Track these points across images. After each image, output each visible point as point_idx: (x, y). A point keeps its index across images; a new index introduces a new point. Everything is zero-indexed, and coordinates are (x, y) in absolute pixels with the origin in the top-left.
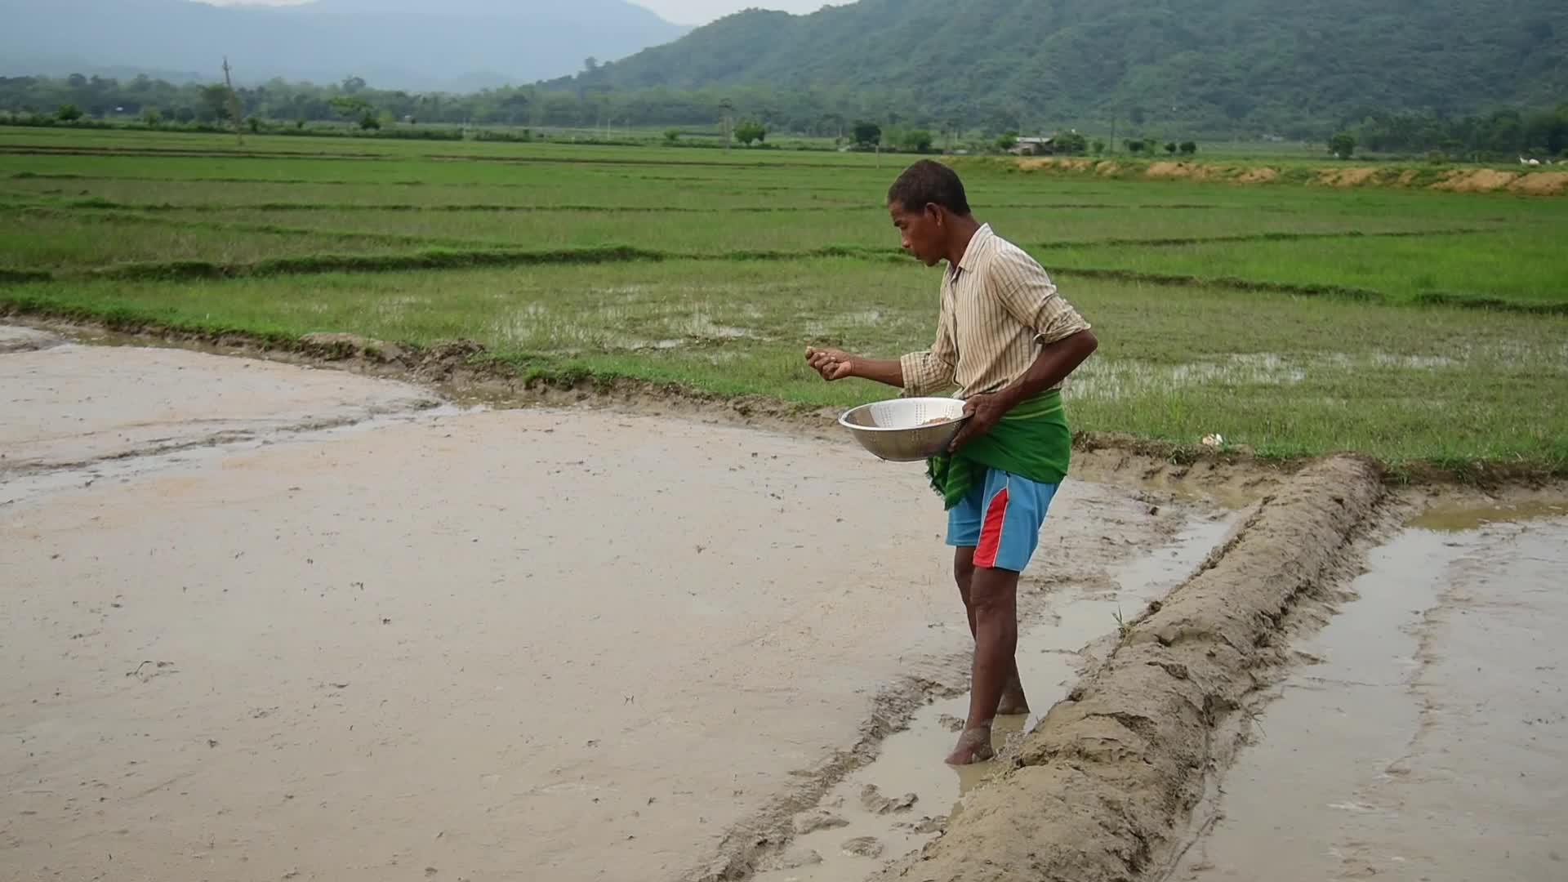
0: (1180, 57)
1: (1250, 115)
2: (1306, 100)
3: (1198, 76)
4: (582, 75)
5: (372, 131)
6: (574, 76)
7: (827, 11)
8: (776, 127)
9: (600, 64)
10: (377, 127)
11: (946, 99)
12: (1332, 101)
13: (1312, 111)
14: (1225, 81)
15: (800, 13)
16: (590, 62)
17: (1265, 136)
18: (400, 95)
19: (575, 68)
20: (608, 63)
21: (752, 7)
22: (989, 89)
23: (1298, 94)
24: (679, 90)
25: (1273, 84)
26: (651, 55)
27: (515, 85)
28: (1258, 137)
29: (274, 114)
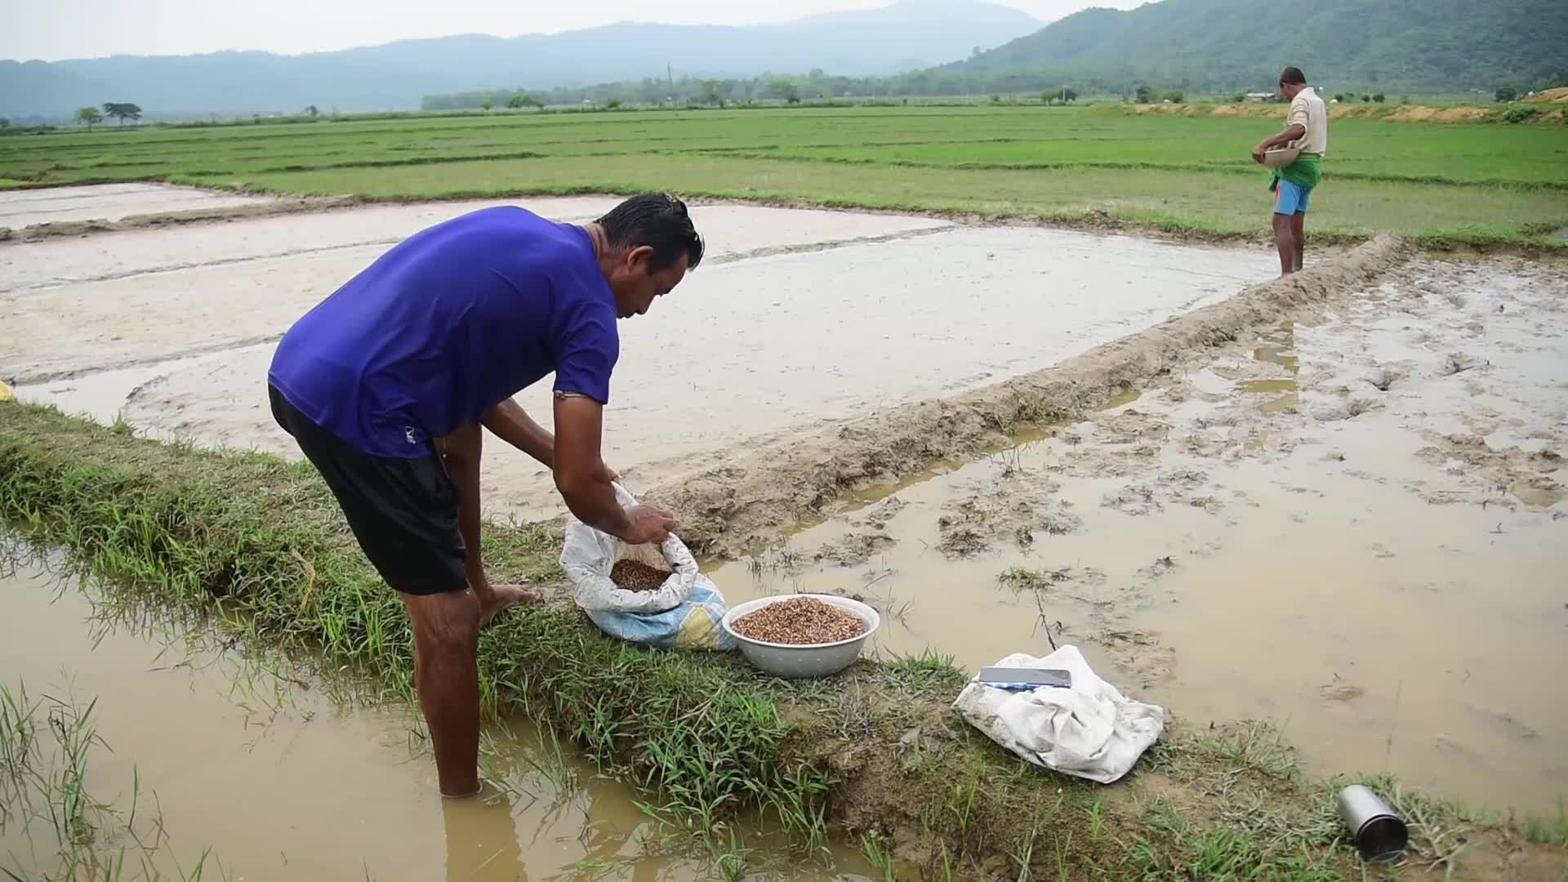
0: (1411, 32)
1: (1463, 75)
2: (1510, 61)
3: (1424, 45)
4: (970, 59)
5: (795, 103)
6: (965, 60)
7: (1147, 7)
8: (1098, 91)
9: (983, 51)
10: (798, 101)
11: (1230, 67)
12: (1530, 62)
13: (1514, 70)
14: (1446, 49)
15: (1126, 8)
16: (976, 50)
17: (1472, 90)
18: (844, 78)
19: (965, 55)
20: (989, 50)
21: (1092, 6)
22: (1263, 59)
23: (1504, 57)
24: (1037, 67)
25: (1482, 50)
26: (1018, 43)
27: (922, 69)
28: (1466, 90)
29: (762, 96)
